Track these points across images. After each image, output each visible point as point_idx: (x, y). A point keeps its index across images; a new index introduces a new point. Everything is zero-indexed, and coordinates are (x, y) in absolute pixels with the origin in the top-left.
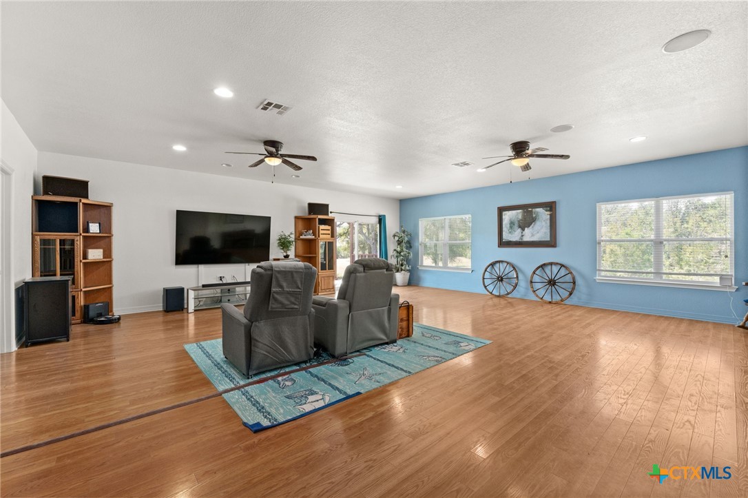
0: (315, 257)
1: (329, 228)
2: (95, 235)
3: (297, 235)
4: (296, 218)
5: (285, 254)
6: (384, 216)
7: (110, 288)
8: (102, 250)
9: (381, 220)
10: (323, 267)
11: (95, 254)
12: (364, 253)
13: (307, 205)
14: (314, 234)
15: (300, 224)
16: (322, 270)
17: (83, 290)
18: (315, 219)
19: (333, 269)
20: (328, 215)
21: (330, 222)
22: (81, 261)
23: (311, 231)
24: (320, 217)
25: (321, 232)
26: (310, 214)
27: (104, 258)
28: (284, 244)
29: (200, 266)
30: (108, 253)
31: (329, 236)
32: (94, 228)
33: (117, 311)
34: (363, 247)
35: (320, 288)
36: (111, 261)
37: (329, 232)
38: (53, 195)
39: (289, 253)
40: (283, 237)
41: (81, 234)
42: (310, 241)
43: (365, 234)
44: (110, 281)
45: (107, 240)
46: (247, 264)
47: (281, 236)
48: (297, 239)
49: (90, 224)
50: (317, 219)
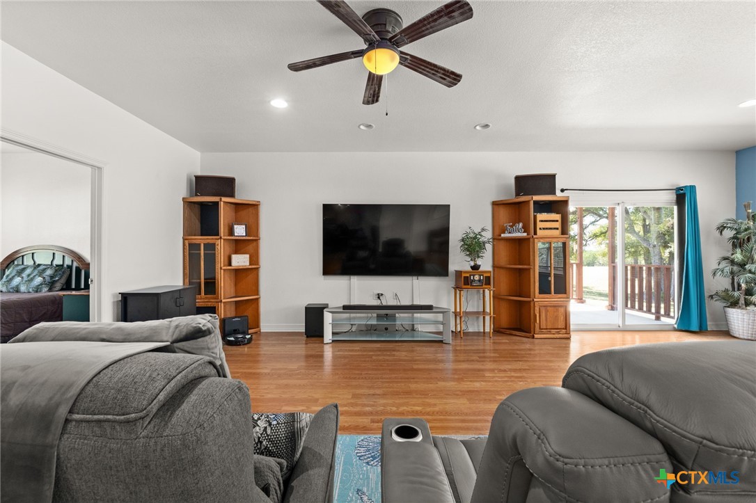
0: (529, 269)
1: (557, 217)
2: (240, 238)
3: (497, 232)
4: (495, 204)
5: (472, 264)
6: (693, 188)
7: (257, 300)
8: (248, 256)
9: (683, 197)
10: (544, 289)
11: (241, 261)
12: (636, 261)
13: (513, 182)
14: (526, 229)
15: (503, 213)
16: (541, 292)
17: (223, 301)
18: (529, 201)
19: (565, 292)
20: (554, 193)
21: (559, 207)
22: (221, 268)
23: (521, 225)
24: (536, 198)
25: (540, 225)
26: (518, 194)
27: (250, 265)
28: (472, 246)
29: (352, 277)
30: (255, 259)
31: (558, 233)
32: (240, 231)
33: (265, 327)
34: (635, 252)
35: (537, 326)
36: (258, 269)
37: (558, 225)
38: (201, 195)
39: (479, 262)
40: (472, 235)
41: (221, 238)
42: (519, 241)
43: (637, 234)
44: (257, 292)
45: (255, 243)
46: (415, 278)
47: (467, 234)
48: (496, 239)
49: (235, 226)
50: (532, 203)
